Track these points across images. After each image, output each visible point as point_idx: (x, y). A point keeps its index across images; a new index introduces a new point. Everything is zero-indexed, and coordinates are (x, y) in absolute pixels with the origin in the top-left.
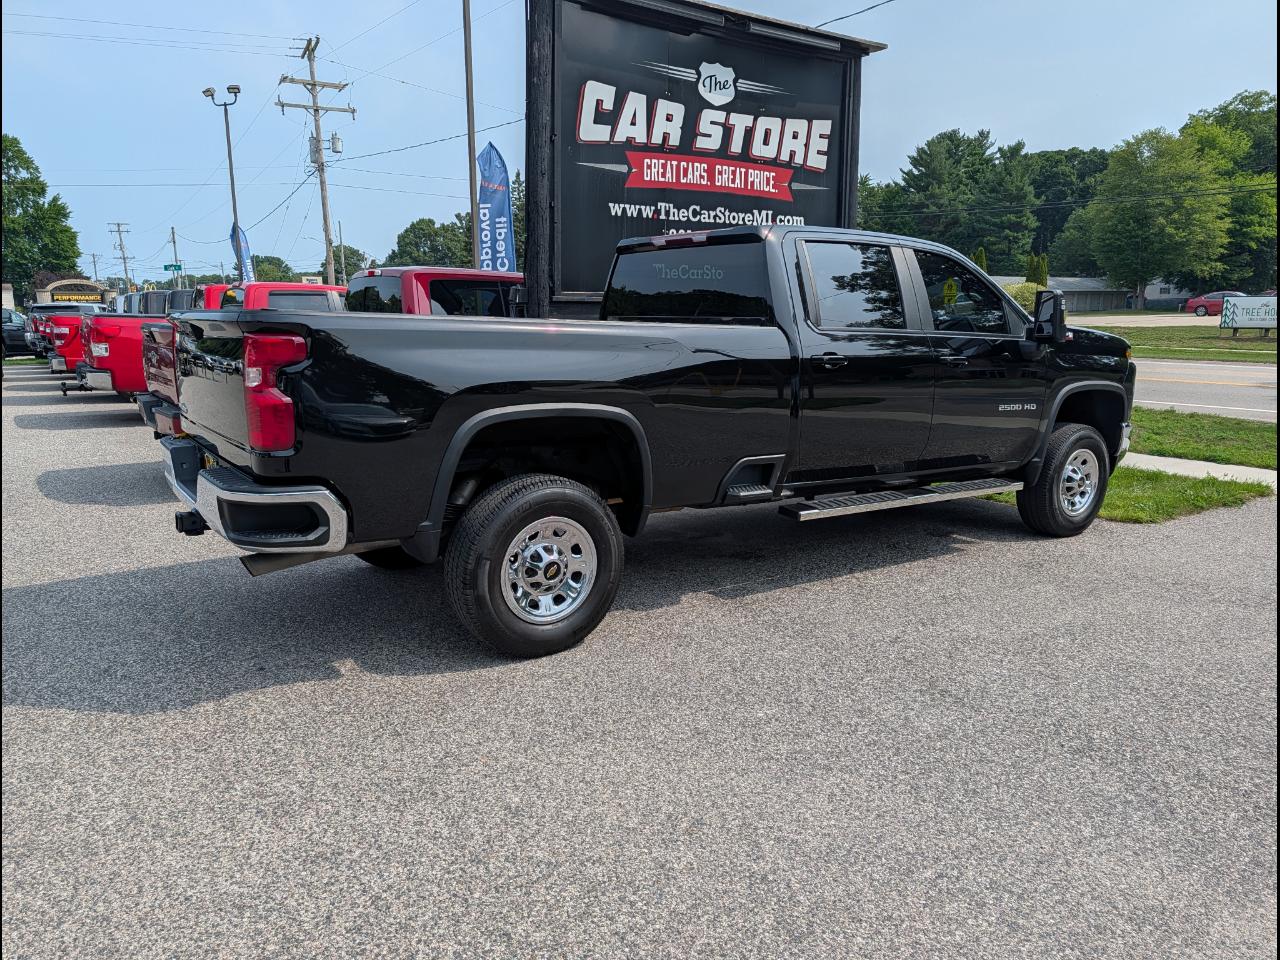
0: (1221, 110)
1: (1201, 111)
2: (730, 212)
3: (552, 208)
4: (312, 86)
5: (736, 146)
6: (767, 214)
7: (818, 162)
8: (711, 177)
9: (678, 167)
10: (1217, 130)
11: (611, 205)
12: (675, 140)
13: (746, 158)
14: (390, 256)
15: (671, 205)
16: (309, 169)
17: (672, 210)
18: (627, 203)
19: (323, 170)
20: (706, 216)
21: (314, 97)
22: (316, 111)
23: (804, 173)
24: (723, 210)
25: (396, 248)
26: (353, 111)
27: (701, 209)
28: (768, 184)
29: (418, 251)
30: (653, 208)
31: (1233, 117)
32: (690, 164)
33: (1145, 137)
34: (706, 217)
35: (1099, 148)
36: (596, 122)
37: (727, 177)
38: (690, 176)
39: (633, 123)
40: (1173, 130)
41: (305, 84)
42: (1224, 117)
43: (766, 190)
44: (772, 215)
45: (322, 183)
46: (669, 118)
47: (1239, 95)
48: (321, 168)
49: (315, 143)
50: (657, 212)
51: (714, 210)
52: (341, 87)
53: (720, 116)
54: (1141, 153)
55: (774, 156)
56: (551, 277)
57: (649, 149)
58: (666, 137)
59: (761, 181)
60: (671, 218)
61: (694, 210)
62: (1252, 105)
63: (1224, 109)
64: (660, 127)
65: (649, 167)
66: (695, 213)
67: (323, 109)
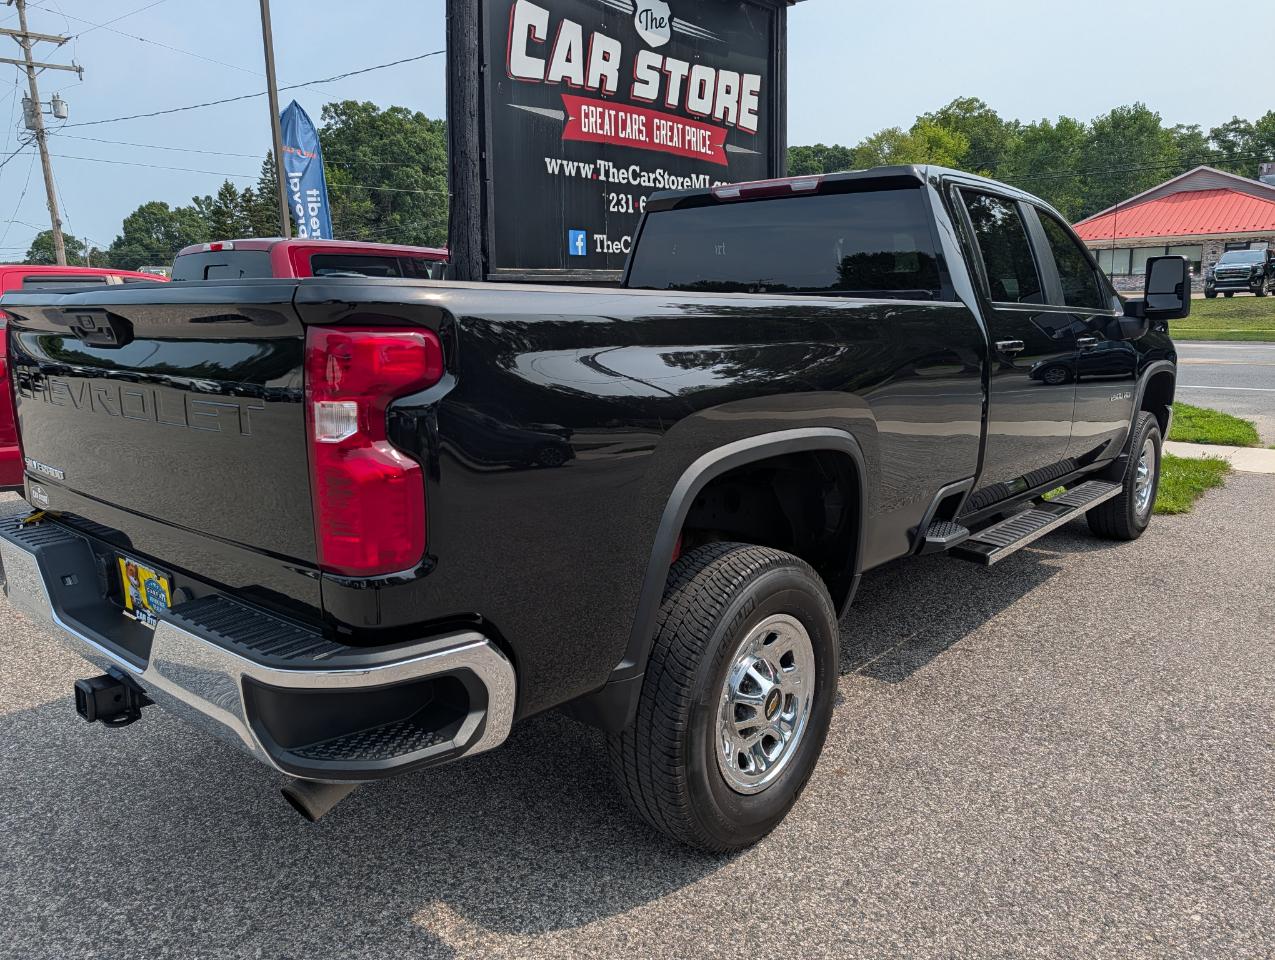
0: (942, 113)
1: (926, 114)
2: (670, 175)
3: (483, 161)
4: (24, 38)
5: (673, 99)
6: (704, 179)
7: (750, 123)
8: (650, 134)
9: (616, 116)
10: (942, 132)
11: (547, 160)
12: (612, 85)
13: (682, 113)
14: (115, 243)
15: (611, 164)
16: (24, 136)
17: (612, 170)
18: (565, 160)
19: (42, 137)
20: (646, 179)
21: (27, 52)
22: (30, 67)
23: (736, 134)
24: (662, 171)
25: (122, 234)
26: (80, 70)
27: (641, 171)
28: (704, 145)
29: (150, 237)
30: (592, 166)
31: (953, 119)
32: (629, 115)
33: (883, 135)
34: (645, 181)
35: (841, 146)
36: (529, 53)
37: (666, 134)
38: (629, 130)
39: (568, 60)
40: (905, 130)
41: (14, 35)
42: (945, 119)
43: (703, 151)
44: (710, 180)
45: (44, 153)
46: (606, 57)
47: (956, 100)
48: (40, 136)
49: (31, 107)
50: (596, 171)
51: (654, 172)
52: (61, 41)
53: (656, 60)
54: (882, 150)
55: (708, 112)
56: (484, 251)
57: (586, 93)
58: (603, 79)
59: (697, 139)
60: (611, 180)
61: (634, 171)
62: (967, 110)
63: (944, 112)
64: (597, 67)
65: (587, 116)
66: (635, 175)
67: (39, 65)
